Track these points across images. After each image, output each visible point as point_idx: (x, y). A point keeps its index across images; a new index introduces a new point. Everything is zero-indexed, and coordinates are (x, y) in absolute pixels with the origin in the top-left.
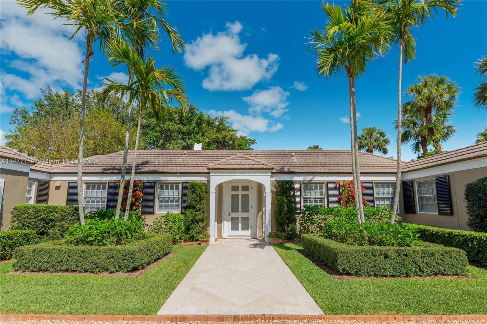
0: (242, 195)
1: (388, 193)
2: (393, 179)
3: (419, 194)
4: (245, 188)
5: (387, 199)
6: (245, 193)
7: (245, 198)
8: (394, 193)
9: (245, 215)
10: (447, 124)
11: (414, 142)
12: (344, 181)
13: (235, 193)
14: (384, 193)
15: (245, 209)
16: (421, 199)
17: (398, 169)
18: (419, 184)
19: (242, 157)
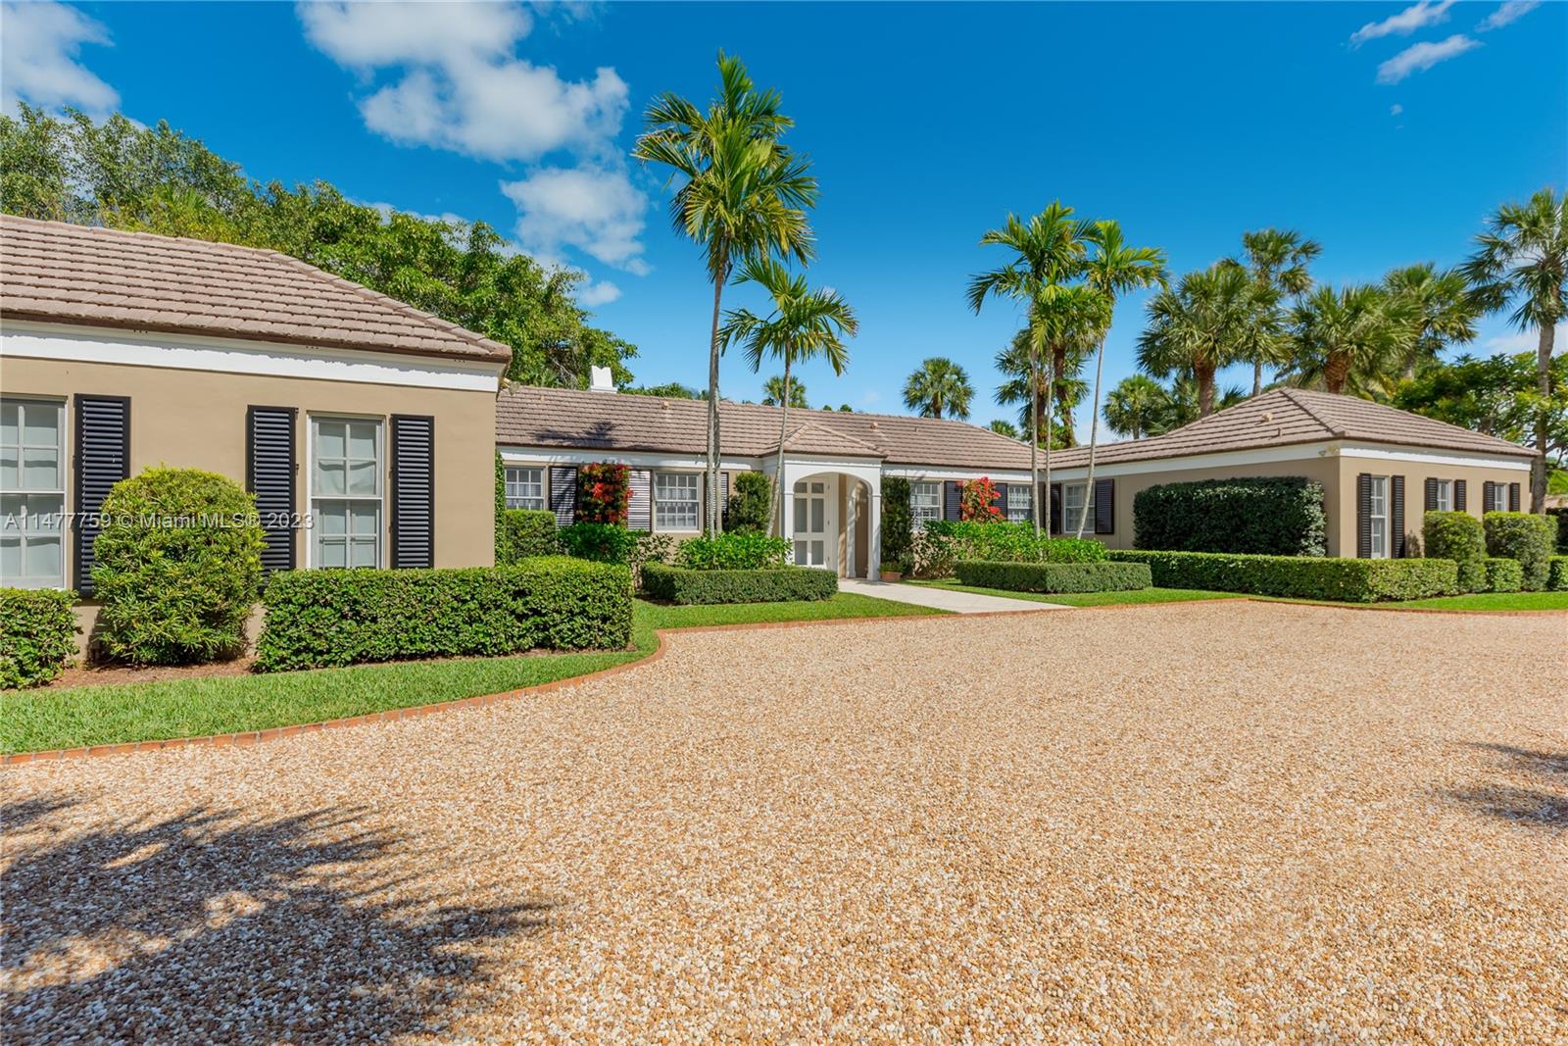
0: (813, 500)
1: (1024, 502)
2: (1027, 479)
3: (1069, 504)
4: (818, 488)
5: (1023, 511)
6: (817, 496)
7: (819, 505)
8: (1032, 502)
9: (817, 536)
10: (1079, 378)
11: (1024, 404)
12: (971, 480)
13: (801, 496)
14: (1018, 502)
15: (818, 527)
16: (1070, 511)
17: (1033, 462)
18: (1070, 489)
19: (817, 429)
